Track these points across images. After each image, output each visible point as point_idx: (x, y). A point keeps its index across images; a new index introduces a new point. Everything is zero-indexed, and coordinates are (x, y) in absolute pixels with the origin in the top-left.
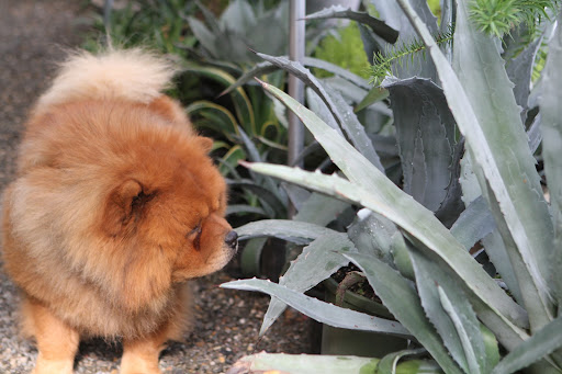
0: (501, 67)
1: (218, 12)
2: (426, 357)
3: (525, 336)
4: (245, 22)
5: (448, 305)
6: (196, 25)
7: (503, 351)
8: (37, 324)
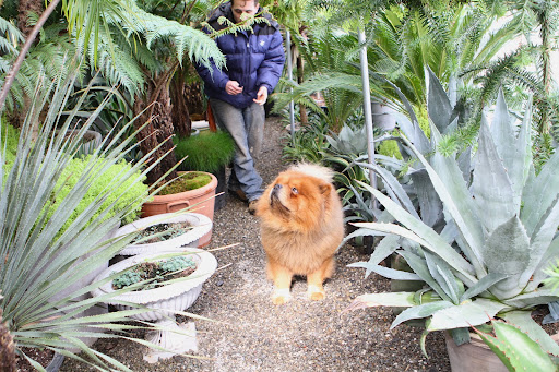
0: (456, 166)
1: (338, 132)
2: (432, 290)
3: (475, 281)
4: (349, 135)
5: (441, 272)
6: (329, 138)
7: (466, 287)
8: (274, 273)
